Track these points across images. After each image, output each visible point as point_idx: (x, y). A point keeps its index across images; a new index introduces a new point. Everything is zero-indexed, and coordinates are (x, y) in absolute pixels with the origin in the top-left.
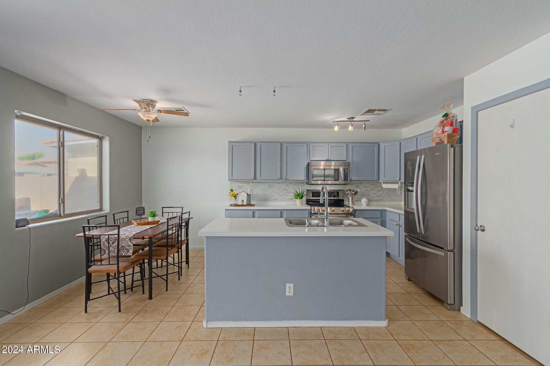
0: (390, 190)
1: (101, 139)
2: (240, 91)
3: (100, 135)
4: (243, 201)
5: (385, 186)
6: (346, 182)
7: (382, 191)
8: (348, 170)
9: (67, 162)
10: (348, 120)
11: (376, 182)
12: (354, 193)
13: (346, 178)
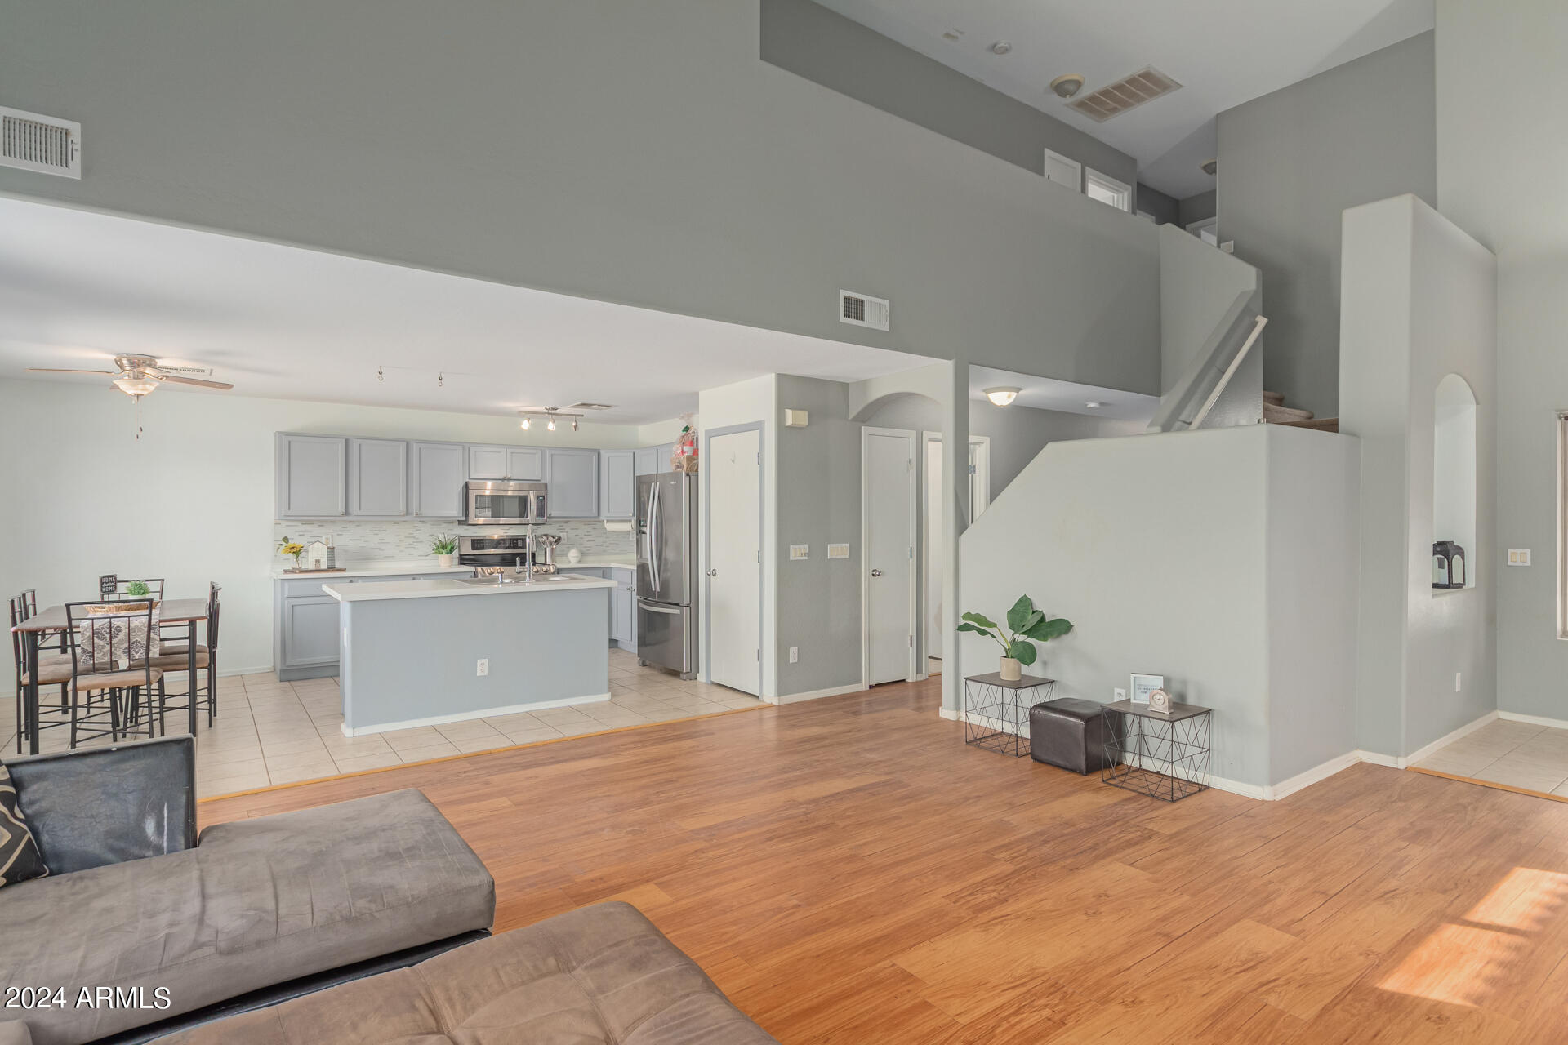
0: (618, 533)
2: (381, 373)
4: (317, 562)
5: (610, 527)
6: (540, 521)
7: (605, 536)
8: (544, 497)
10: (547, 411)
11: (594, 520)
12: (554, 540)
13: (541, 512)
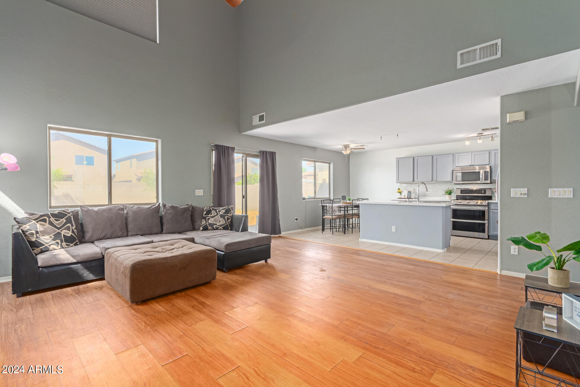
1: (330, 164)
3: (329, 162)
4: (405, 196)
6: (486, 182)
9: (318, 175)
10: (477, 135)
13: (486, 178)
